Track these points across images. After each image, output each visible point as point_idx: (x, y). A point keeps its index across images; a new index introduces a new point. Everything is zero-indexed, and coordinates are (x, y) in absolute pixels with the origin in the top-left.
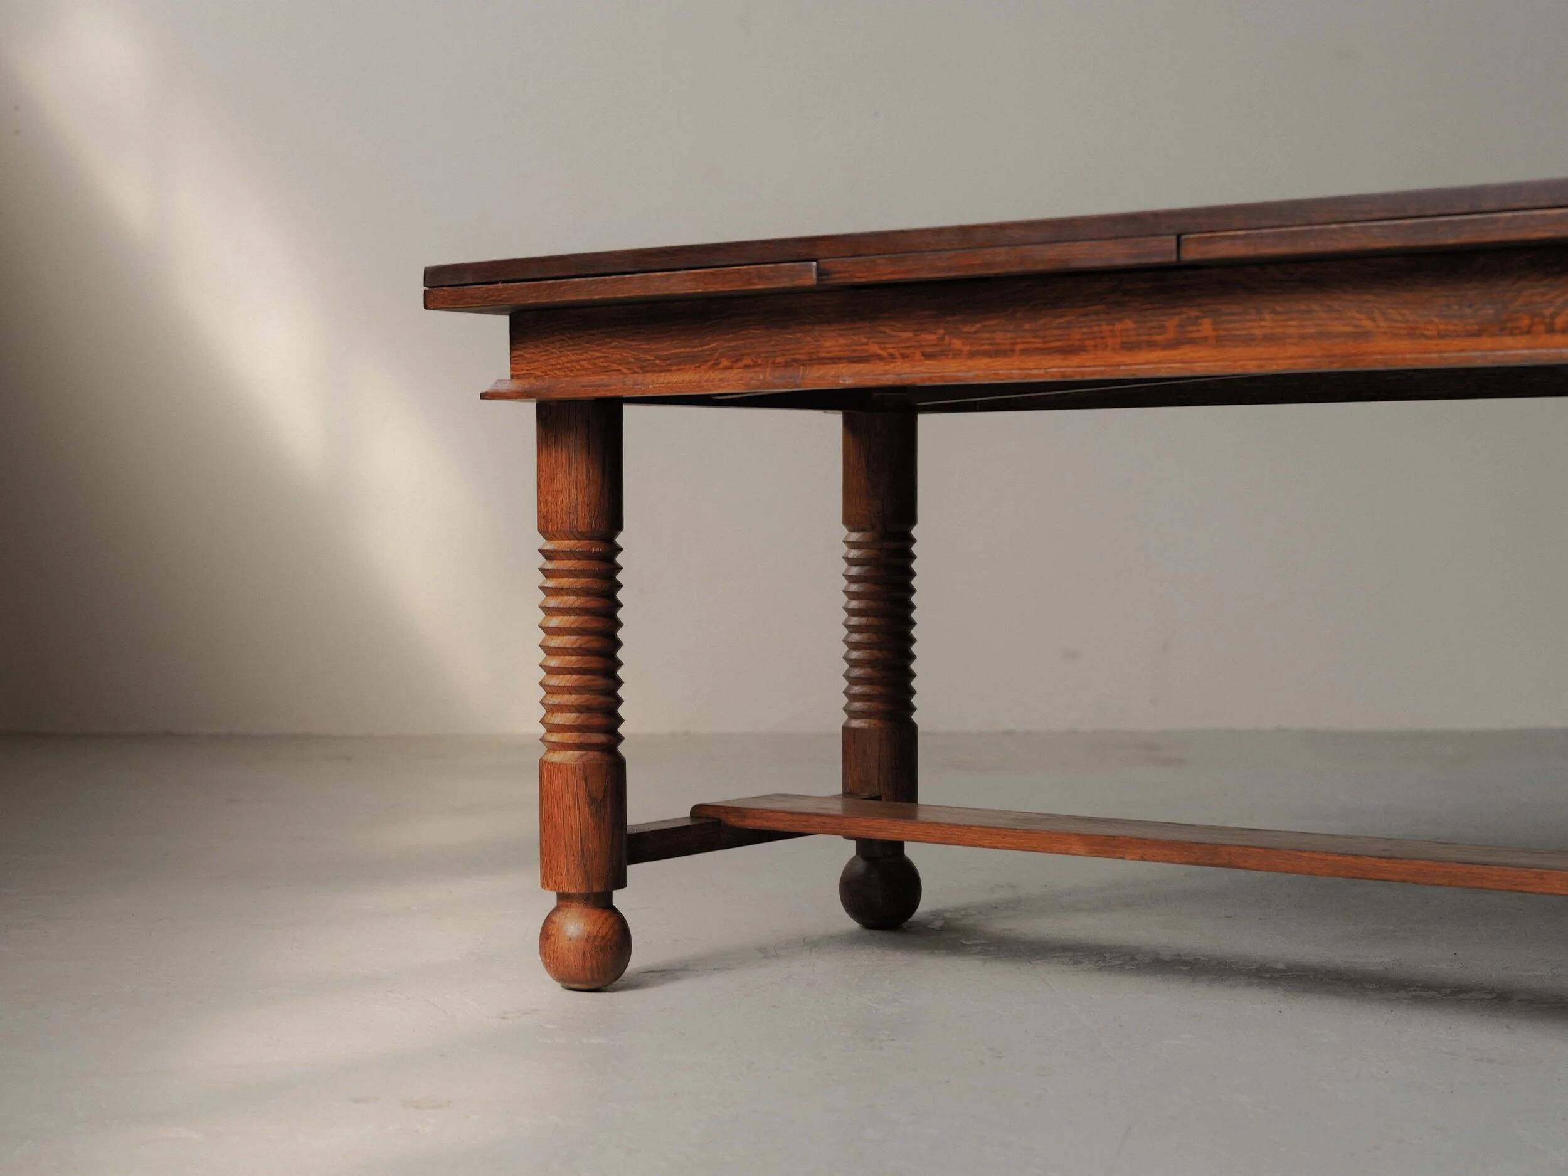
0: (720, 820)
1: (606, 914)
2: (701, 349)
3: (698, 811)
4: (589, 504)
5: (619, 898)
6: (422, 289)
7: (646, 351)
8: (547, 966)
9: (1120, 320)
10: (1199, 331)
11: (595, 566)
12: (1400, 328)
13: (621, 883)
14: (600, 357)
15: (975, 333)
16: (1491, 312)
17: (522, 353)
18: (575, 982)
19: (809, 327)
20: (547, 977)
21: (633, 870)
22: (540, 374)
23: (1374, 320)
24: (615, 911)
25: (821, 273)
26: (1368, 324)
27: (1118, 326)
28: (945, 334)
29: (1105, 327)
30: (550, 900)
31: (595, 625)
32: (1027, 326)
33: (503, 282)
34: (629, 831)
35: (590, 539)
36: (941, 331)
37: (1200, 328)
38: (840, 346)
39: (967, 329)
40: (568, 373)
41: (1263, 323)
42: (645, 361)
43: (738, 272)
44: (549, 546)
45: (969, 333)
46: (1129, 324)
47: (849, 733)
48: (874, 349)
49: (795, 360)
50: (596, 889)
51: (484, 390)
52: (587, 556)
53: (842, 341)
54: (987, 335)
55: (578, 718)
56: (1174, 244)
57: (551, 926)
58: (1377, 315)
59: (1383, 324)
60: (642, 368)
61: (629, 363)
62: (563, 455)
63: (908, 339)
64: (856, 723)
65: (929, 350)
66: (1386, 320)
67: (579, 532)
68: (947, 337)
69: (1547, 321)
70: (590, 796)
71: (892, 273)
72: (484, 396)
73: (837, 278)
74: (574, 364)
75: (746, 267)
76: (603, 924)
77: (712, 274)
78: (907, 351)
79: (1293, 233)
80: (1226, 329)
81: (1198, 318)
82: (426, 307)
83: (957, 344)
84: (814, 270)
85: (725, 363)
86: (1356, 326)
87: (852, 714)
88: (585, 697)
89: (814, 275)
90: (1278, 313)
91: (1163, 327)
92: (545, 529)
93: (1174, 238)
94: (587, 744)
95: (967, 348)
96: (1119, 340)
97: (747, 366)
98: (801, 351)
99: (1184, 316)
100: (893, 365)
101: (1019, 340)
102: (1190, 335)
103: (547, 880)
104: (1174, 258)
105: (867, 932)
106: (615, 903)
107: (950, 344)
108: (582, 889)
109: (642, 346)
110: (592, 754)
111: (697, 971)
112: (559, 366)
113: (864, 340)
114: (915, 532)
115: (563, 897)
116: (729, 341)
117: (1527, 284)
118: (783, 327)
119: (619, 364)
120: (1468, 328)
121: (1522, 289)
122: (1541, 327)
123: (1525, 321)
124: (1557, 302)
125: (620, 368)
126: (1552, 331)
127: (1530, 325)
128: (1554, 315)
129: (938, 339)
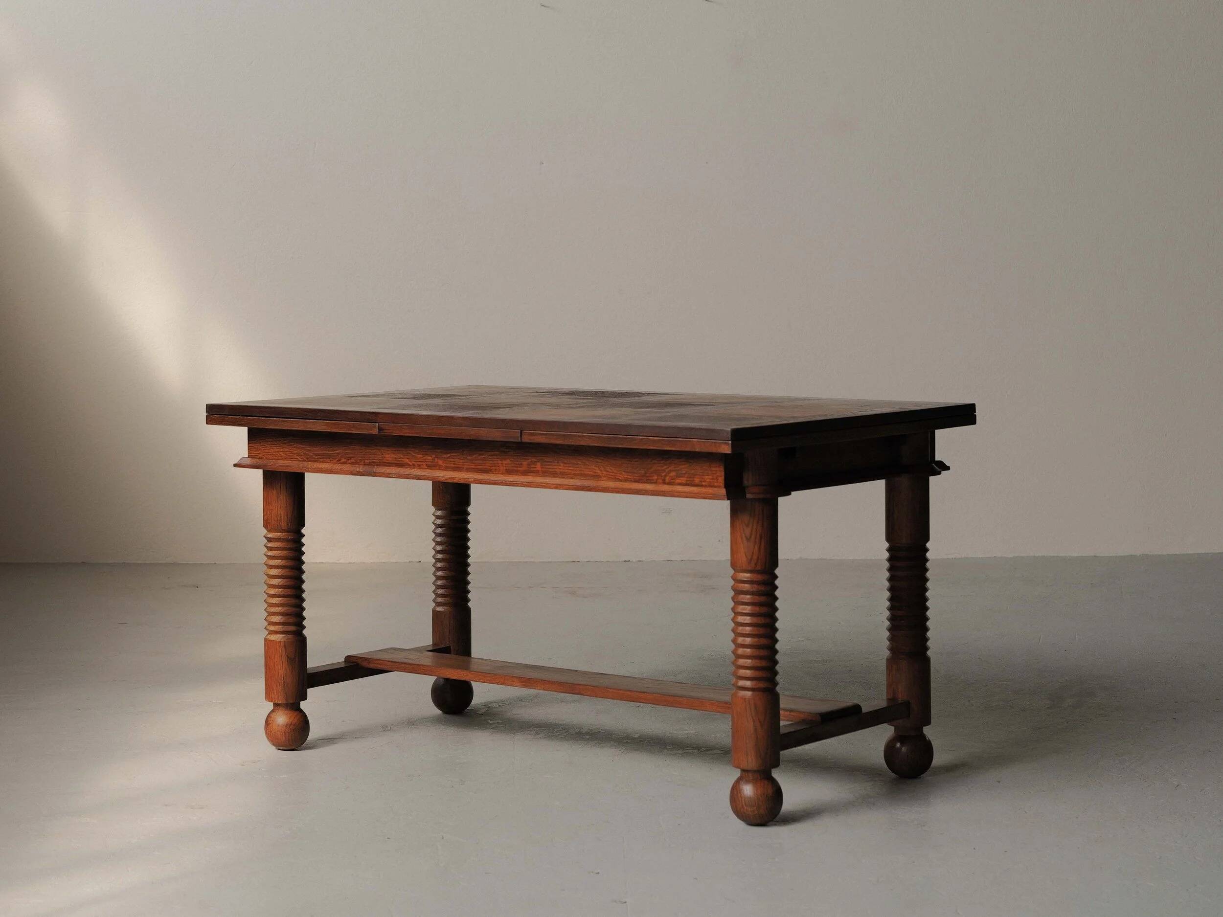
0: (358, 664)
1: (296, 713)
2: (332, 452)
3: (348, 658)
4: (287, 515)
5: (303, 705)
6: (205, 414)
7: (310, 451)
8: (268, 738)
9: (505, 459)
10: (536, 468)
11: (290, 545)
12: (612, 475)
13: (304, 697)
15: (448, 458)
16: (643, 472)
17: (253, 445)
18: (282, 746)
19: (379, 448)
20: (268, 743)
21: (310, 691)
23: (601, 471)
24: (301, 711)
25: (380, 429)
27: (504, 462)
28: (435, 457)
29: (500, 462)
30: (270, 706)
31: (290, 574)
32: (469, 458)
33: (242, 416)
34: (308, 672)
35: (288, 532)
36: (434, 456)
37: (536, 466)
38: (393, 458)
39: (445, 456)
40: (274, 457)
42: (309, 455)
43: (346, 424)
44: (270, 535)
45: (445, 458)
46: (508, 461)
47: (435, 614)
48: (406, 461)
49: (373, 462)
50: (291, 701)
51: (235, 463)
52: (287, 541)
53: (393, 456)
54: (452, 460)
55: (282, 618)
56: (520, 434)
57: (269, 719)
58: (602, 469)
59: (604, 472)
60: (307, 458)
61: (301, 455)
62: (275, 492)
63: (421, 458)
64: (440, 609)
65: (428, 464)
66: (605, 471)
67: (282, 530)
68: (436, 459)
69: (663, 478)
70: (288, 657)
71: (409, 433)
72: (235, 465)
73: (387, 432)
74: (277, 453)
75: (348, 422)
76: (295, 718)
77: (333, 423)
78: (420, 463)
79: (564, 435)
80: (546, 468)
81: (535, 461)
82: (207, 424)
83: (440, 462)
84: (377, 427)
85: (343, 460)
86: (595, 473)
87: (438, 604)
88: (285, 608)
89: (377, 430)
90: (565, 463)
91: (522, 464)
92: (266, 525)
93: (519, 431)
94: (286, 631)
95: (444, 465)
96: (505, 468)
97: (352, 463)
98: (375, 458)
99: (530, 460)
100: (413, 470)
101: (465, 464)
102: (532, 469)
103: (268, 697)
104: (520, 440)
105: (447, 716)
106: (302, 707)
107: (437, 462)
108: (284, 701)
109: (306, 450)
110: (288, 636)
111: (346, 739)
112: (270, 454)
113: (402, 456)
114: (469, 509)
115: (275, 705)
116: (345, 450)
117: (656, 461)
118: (369, 447)
119: (297, 455)
120: (635, 478)
121: (654, 464)
122: (660, 481)
123: (655, 478)
124: (667, 470)
125: (297, 457)
126: (664, 483)
127: (657, 480)
128: (665, 476)
129: (432, 459)
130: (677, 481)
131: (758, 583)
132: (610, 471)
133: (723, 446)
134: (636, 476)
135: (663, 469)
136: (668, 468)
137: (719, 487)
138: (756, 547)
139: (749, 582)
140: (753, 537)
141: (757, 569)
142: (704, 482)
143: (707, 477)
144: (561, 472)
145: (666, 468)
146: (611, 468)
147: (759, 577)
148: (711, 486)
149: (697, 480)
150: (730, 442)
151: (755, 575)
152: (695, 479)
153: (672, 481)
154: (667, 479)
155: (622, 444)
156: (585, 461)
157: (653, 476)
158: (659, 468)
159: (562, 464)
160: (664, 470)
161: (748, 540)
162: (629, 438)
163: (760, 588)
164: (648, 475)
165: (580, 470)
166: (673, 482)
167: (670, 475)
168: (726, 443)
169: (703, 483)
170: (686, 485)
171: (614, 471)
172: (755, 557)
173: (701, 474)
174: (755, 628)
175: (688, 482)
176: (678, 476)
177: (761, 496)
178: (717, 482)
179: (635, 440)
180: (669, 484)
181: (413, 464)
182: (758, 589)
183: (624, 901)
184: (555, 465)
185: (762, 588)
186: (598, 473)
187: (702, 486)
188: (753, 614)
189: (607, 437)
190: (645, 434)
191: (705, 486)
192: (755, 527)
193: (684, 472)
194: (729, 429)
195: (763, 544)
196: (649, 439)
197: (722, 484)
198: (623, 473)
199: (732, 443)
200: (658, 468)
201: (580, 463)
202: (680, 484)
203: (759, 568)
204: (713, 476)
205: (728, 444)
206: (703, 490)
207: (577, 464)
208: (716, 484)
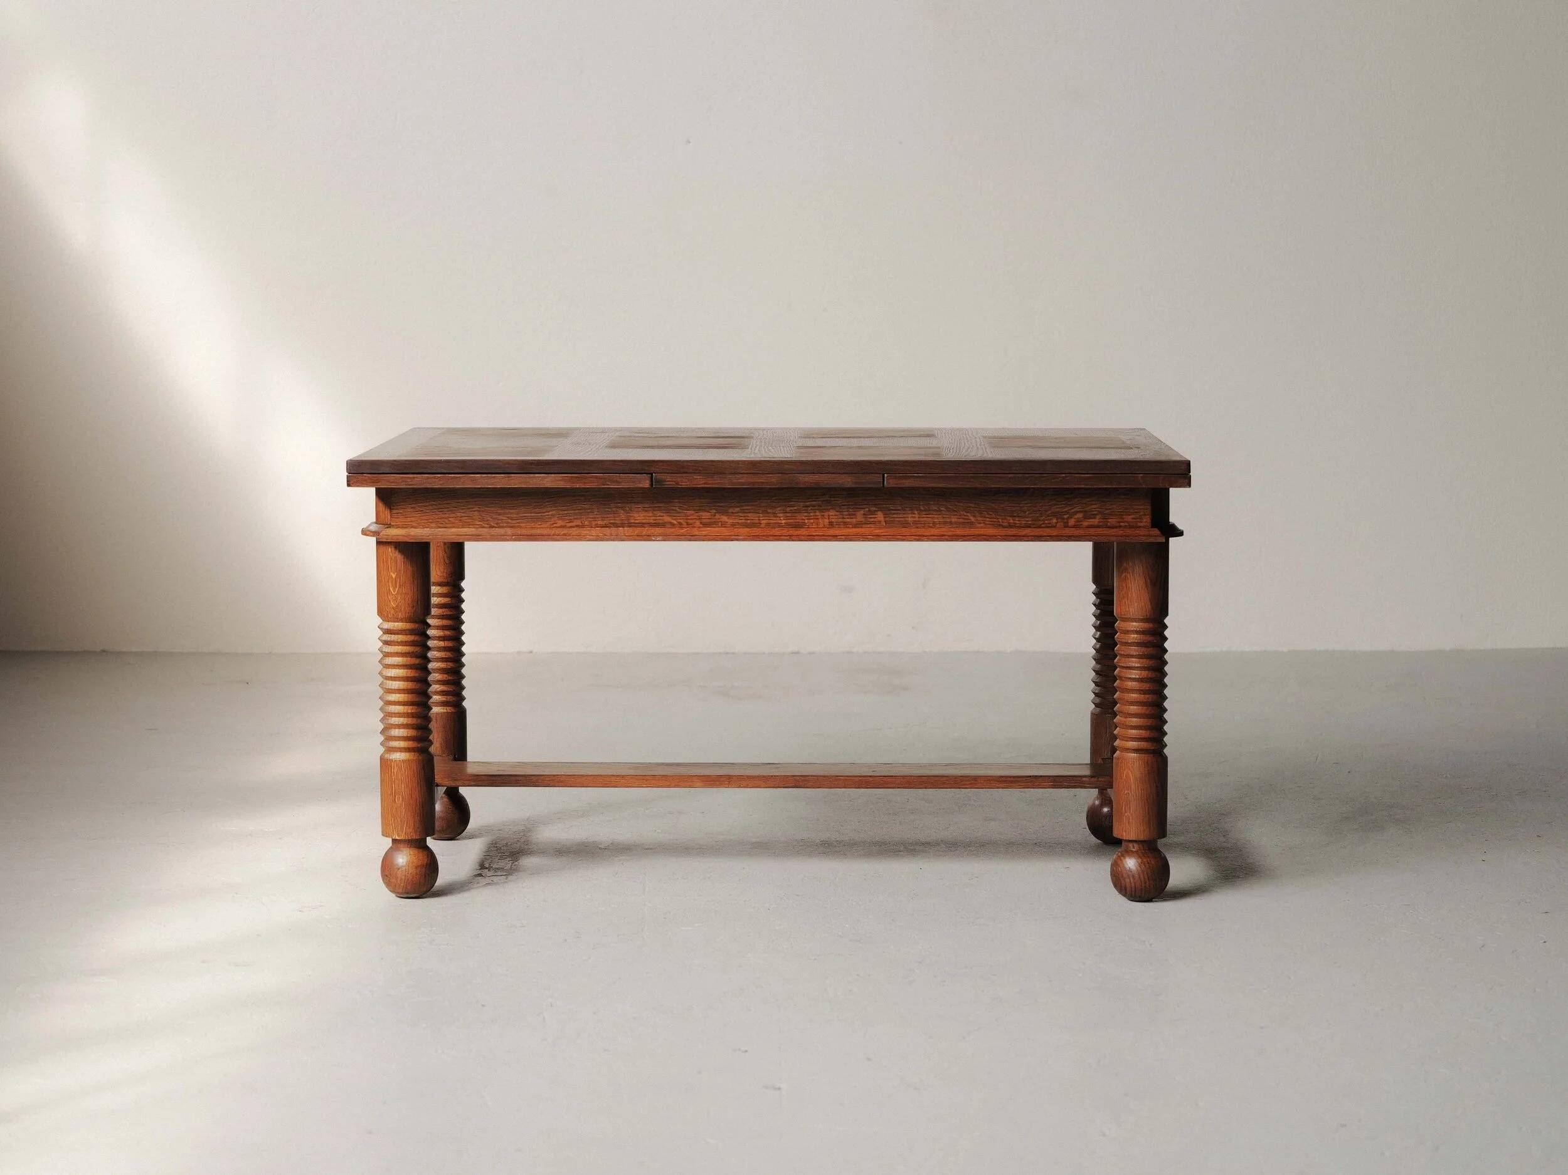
6: (346, 473)
7: (502, 514)
9: (828, 510)
10: (872, 518)
14: (465, 516)
15: (736, 512)
16: (1038, 515)
19: (621, 505)
22: (416, 525)
25: (654, 481)
26: (973, 519)
28: (717, 513)
29: (820, 514)
36: (714, 511)
37: (876, 516)
39: (731, 510)
41: (914, 515)
42: (500, 520)
43: (596, 477)
46: (832, 512)
48: (668, 519)
49: (612, 523)
56: (882, 478)
60: (497, 524)
63: (692, 514)
65: (704, 521)
69: (1065, 521)
71: (703, 483)
73: (662, 484)
75: (607, 475)
77: (577, 477)
78: (690, 521)
80: (892, 517)
81: (875, 511)
82: (349, 485)
84: (648, 479)
89: (649, 482)
92: (381, 612)
93: (881, 475)
95: (731, 521)
97: (578, 526)
99: (869, 511)
102: (870, 520)
103: (385, 831)
107: (720, 518)
108: (406, 839)
109: (499, 511)
112: (430, 520)
113: (660, 514)
115: (395, 841)
116: (563, 510)
118: (605, 504)
119: (480, 521)
121: (1052, 504)
122: (1061, 524)
123: (1054, 520)
124: (1071, 511)
125: (480, 523)
126: (1066, 527)
128: (1068, 518)
129: (712, 515)
130: (1085, 524)
135: (1065, 510)
136: (1073, 508)
137: (1145, 527)
142: (1123, 523)
143: (1126, 517)
145: (1070, 509)
147: (1149, 627)
148: (1133, 527)
149: (1112, 522)
153: (1079, 524)
154: (1072, 522)
157: (1052, 519)
158: (1060, 510)
159: (916, 512)
160: (1067, 512)
166: (1081, 525)
167: (1076, 517)
170: (1099, 527)
173: (1118, 514)
175: (1101, 524)
176: (1085, 518)
178: (1141, 522)
180: (1075, 527)
181: (678, 523)
183: (777, 1087)
185: (1148, 638)
187: (1120, 527)
191: (1125, 527)
193: (1096, 512)
200: (1057, 510)
202: (1090, 527)
204: (1135, 515)
208: (1139, 524)
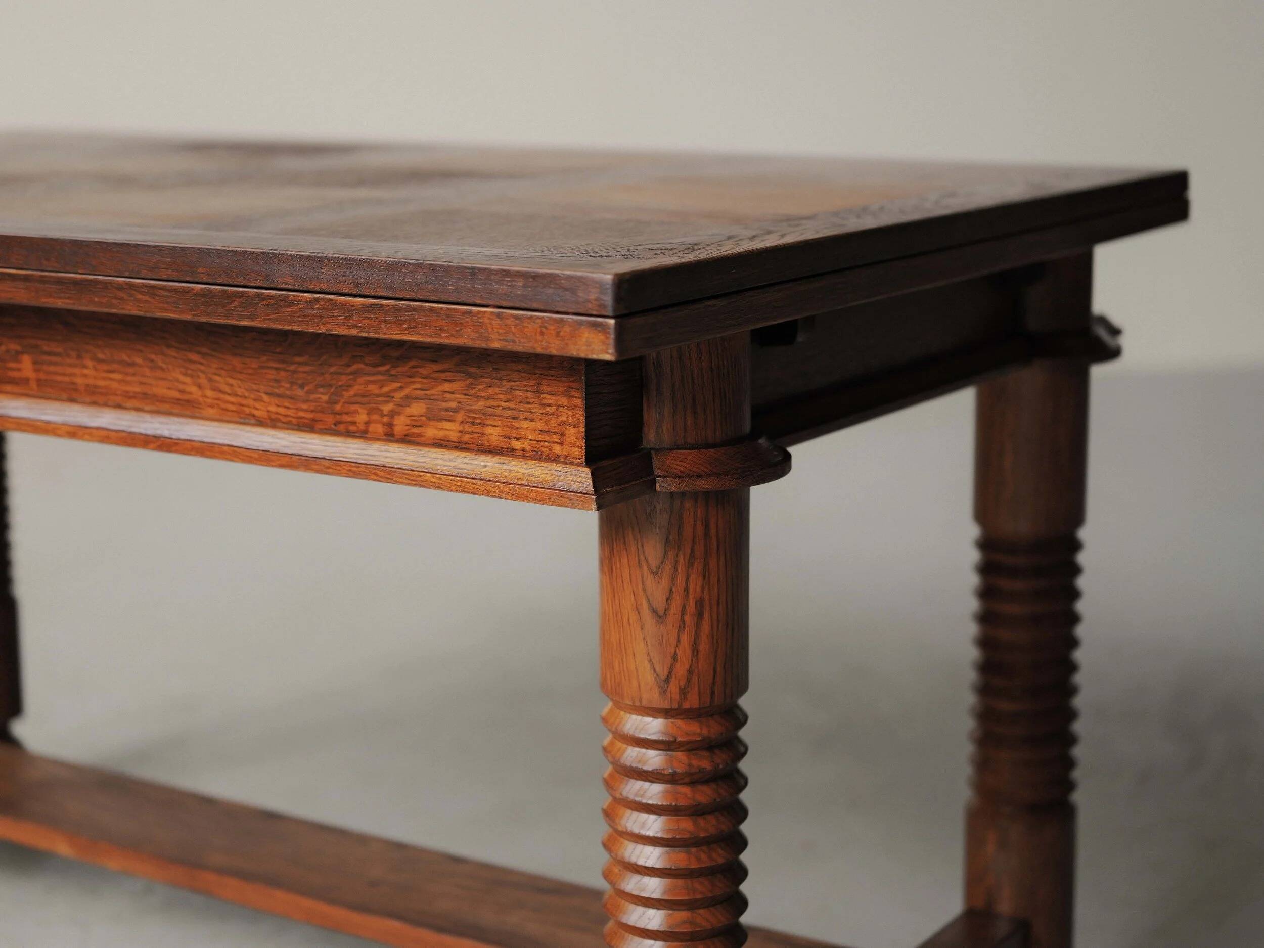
10: (19, 369)
12: (232, 403)
16: (325, 398)
23: (200, 387)
37: (20, 366)
41: (84, 371)
59: (209, 393)
69: (386, 419)
79: (76, 283)
80: (46, 372)
86: (182, 392)
117: (362, 366)
120: (301, 414)
121: (355, 373)
122: (379, 429)
123: (362, 417)
124: (399, 395)
126: (390, 437)
127: (367, 423)
128: (393, 414)
130: (431, 432)
131: (691, 748)
132: (227, 389)
133: (587, 335)
134: (303, 410)
135: (386, 389)
136: (401, 388)
137: (568, 461)
138: (685, 638)
139: (661, 746)
140: (675, 609)
141: (686, 706)
142: (518, 439)
143: (525, 424)
144: (88, 385)
145: (395, 390)
146: (231, 381)
147: (693, 730)
148: (537, 456)
149: (494, 434)
150: (612, 322)
151: (680, 723)
152: (489, 430)
153: (415, 430)
154: (400, 424)
155: (251, 317)
156: (153, 357)
157: (356, 412)
158: (373, 388)
159: (90, 363)
160: (389, 397)
161: (660, 617)
162: (271, 297)
163: (695, 763)
164: (338, 407)
165: (141, 383)
166: (419, 435)
168: (595, 325)
169: (517, 445)
170: (460, 446)
171: (240, 391)
172: (681, 670)
173: (507, 413)
174: (680, 882)
175: (466, 438)
176: (433, 417)
177: (705, 485)
178: (561, 444)
179: (290, 303)
180: (407, 440)
182: (690, 765)
184: (71, 365)
185: (704, 763)
186: (190, 393)
187: (511, 453)
188: (674, 840)
189: (202, 290)
190: (324, 287)
191: (524, 455)
192: (680, 579)
193: (453, 405)
194: (609, 278)
195: (706, 627)
196: (334, 304)
197: (578, 452)
198: (266, 398)
199: (616, 323)
200: (371, 387)
201: (139, 361)
202: (441, 444)
203: (693, 701)
204: (547, 422)
205: (602, 328)
206: (518, 469)
207: (133, 364)
208: (557, 449)
